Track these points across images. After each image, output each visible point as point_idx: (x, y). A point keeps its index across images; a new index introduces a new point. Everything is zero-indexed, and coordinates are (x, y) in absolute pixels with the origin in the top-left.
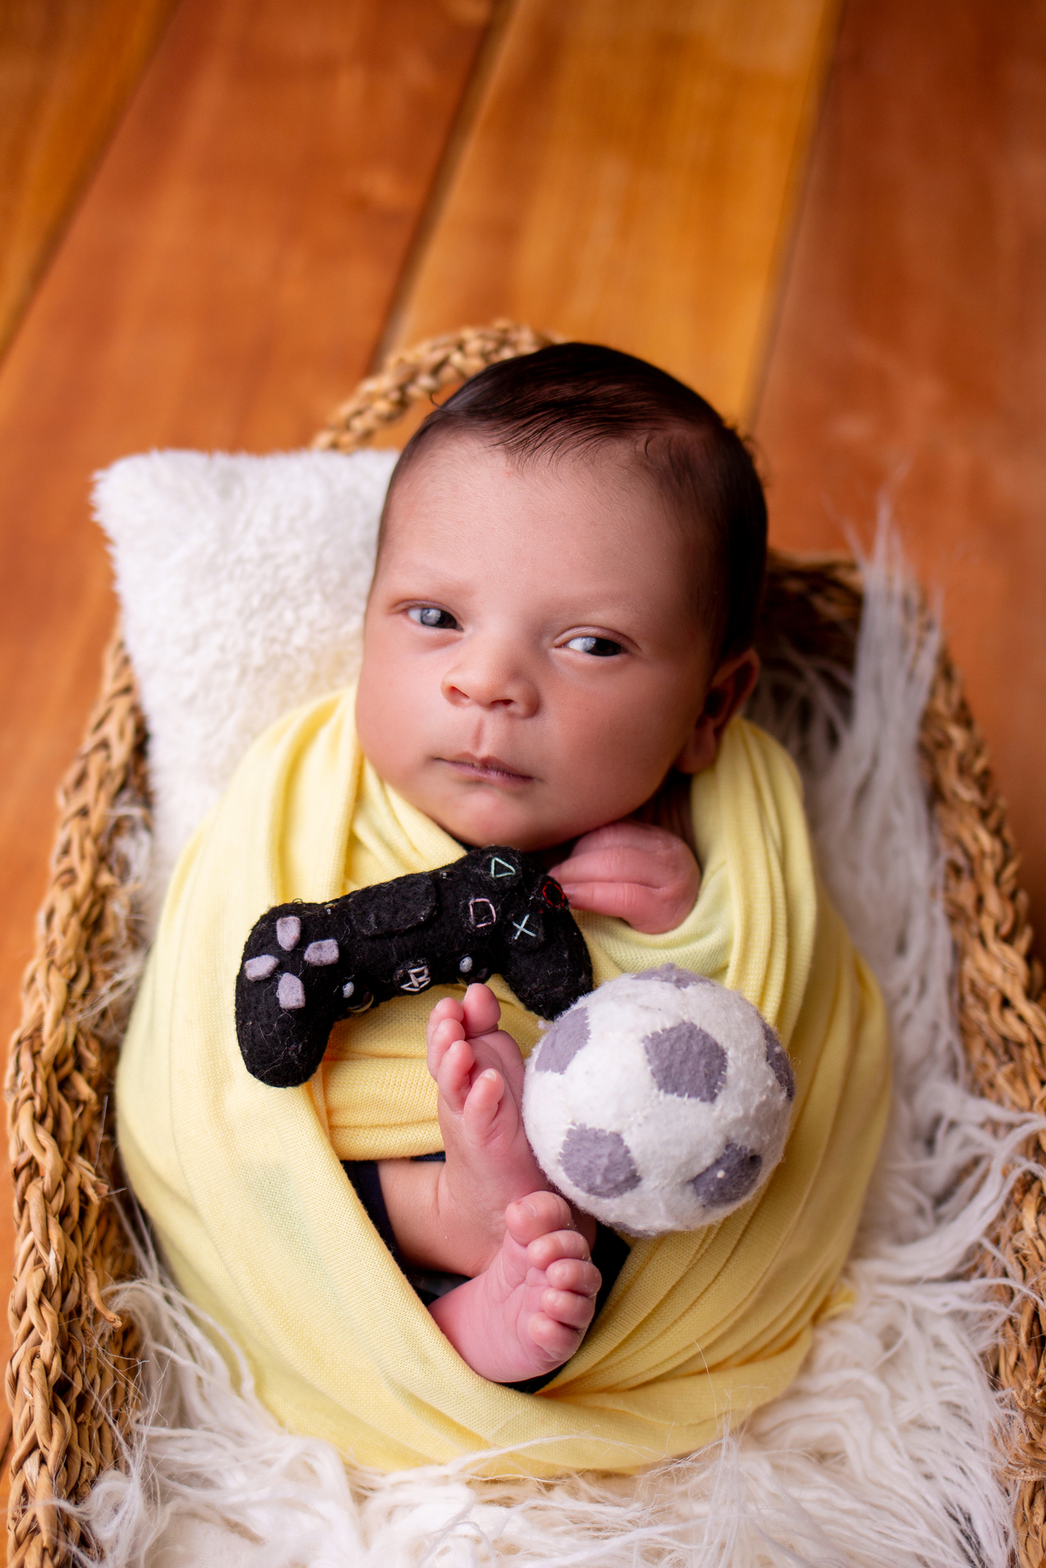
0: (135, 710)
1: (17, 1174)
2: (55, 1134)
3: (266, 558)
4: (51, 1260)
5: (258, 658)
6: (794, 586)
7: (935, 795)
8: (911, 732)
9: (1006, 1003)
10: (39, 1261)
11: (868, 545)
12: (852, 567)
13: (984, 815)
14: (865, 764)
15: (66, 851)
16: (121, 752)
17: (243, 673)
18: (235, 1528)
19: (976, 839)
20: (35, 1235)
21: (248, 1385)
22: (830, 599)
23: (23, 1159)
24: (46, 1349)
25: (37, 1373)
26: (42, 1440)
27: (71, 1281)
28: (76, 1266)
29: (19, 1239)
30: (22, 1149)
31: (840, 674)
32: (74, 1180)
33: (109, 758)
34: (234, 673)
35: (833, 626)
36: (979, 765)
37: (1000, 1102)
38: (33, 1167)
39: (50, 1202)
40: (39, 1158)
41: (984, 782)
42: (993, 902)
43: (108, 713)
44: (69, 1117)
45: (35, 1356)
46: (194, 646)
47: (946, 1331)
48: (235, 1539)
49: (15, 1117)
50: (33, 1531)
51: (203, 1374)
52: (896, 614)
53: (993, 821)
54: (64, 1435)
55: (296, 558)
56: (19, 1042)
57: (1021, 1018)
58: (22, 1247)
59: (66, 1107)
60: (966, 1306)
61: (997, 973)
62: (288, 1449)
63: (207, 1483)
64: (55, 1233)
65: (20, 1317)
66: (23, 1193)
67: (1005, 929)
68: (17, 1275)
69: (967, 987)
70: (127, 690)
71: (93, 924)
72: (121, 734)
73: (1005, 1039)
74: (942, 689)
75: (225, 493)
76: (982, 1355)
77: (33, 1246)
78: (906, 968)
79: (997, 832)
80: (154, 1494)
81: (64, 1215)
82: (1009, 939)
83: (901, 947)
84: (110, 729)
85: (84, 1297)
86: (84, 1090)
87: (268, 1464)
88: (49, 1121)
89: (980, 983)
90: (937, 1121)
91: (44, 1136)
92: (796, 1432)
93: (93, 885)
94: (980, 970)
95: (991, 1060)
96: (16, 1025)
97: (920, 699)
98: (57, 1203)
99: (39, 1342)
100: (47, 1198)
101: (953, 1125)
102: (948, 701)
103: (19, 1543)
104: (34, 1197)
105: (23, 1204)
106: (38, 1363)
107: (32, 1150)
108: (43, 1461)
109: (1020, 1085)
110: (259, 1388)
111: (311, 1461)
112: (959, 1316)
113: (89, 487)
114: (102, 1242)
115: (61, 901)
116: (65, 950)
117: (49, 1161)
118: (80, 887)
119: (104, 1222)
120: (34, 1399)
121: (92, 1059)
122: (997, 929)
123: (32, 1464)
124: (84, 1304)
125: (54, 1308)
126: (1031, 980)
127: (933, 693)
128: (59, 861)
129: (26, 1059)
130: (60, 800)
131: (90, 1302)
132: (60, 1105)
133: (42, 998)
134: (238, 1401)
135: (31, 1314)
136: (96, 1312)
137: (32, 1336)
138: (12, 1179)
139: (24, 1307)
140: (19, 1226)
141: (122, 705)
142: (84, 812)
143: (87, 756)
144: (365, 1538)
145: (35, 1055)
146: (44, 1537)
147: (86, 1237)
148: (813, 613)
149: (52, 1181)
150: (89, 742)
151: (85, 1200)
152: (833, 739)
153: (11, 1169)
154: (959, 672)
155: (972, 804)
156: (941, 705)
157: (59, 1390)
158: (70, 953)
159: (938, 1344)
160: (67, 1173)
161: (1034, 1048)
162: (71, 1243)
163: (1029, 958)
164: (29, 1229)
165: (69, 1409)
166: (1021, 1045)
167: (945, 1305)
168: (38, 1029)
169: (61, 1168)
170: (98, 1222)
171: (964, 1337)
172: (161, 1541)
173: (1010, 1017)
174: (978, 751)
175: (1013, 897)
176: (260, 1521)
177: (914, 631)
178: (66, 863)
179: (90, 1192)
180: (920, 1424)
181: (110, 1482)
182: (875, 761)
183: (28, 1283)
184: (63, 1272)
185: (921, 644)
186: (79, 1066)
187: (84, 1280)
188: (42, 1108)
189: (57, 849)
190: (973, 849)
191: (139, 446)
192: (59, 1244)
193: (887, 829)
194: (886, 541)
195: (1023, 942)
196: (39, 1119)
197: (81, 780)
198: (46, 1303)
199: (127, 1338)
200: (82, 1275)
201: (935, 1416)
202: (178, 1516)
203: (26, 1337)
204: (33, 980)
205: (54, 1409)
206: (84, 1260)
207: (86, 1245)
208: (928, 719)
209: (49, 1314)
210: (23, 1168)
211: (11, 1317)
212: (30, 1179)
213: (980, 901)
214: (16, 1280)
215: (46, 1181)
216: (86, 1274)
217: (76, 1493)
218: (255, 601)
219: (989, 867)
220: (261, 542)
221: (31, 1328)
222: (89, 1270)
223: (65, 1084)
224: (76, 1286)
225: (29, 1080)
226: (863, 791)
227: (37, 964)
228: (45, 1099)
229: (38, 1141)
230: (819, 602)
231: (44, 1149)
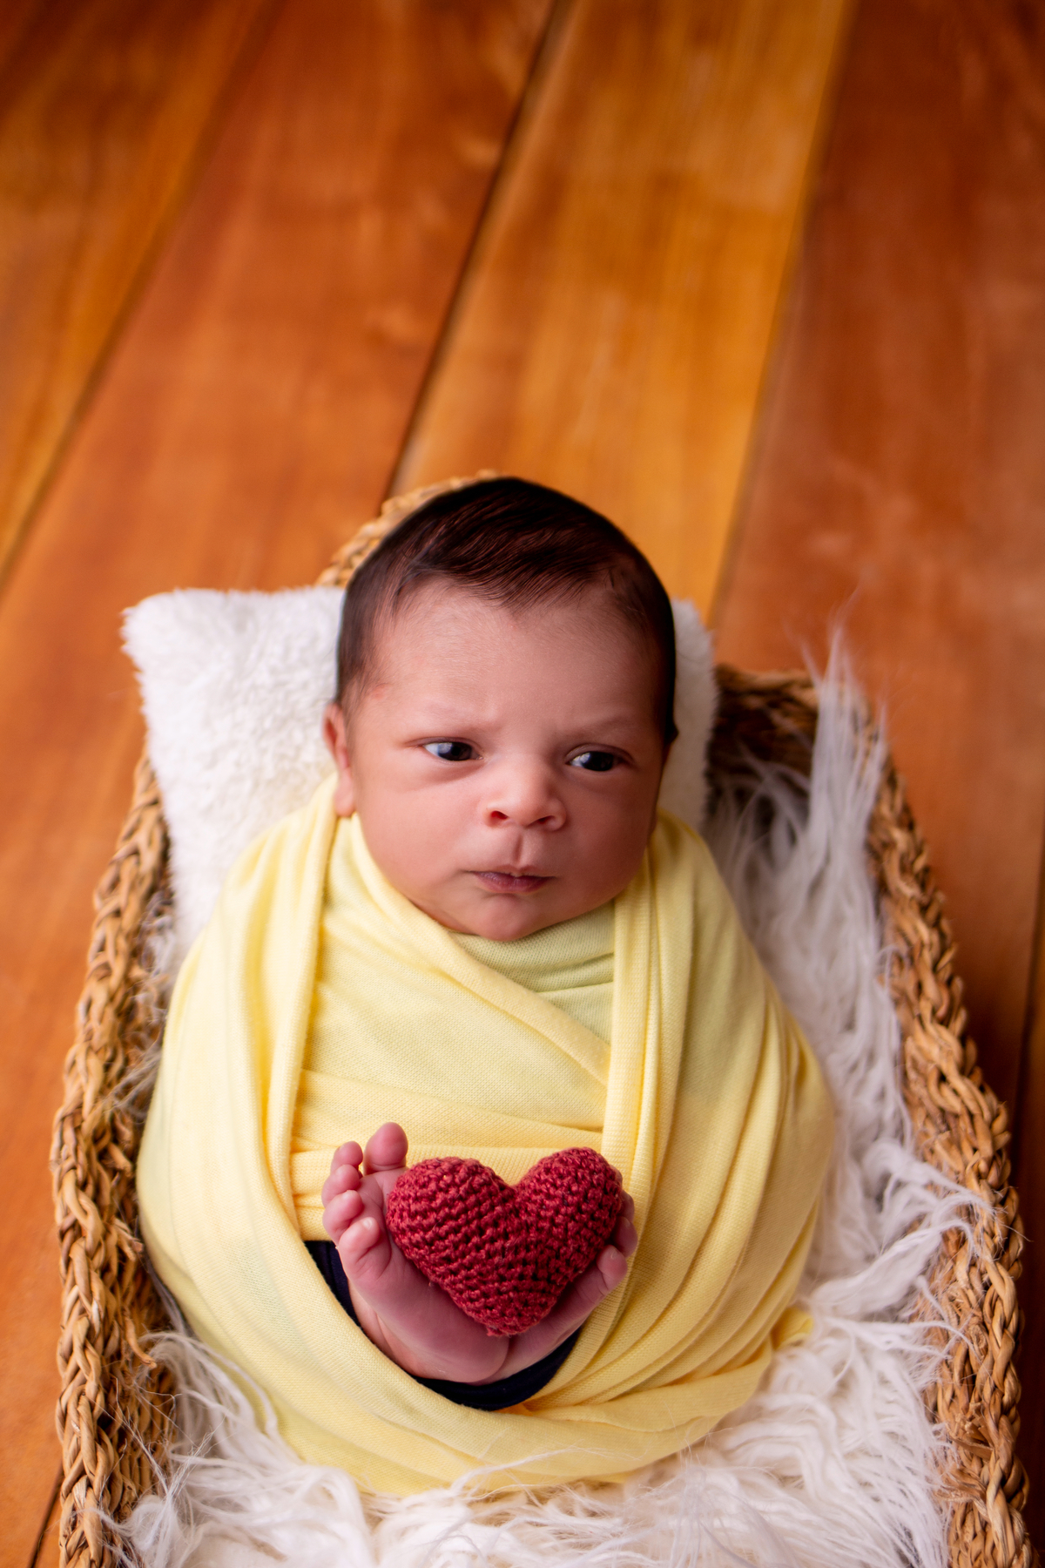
0: (162, 822)
1: (62, 1235)
2: (96, 1199)
3: (279, 685)
4: (94, 1310)
5: (269, 772)
6: (754, 702)
7: (881, 888)
8: (860, 833)
9: (942, 1078)
10: (83, 1312)
11: (822, 664)
12: (808, 685)
13: (923, 909)
14: (818, 862)
15: (102, 948)
16: (149, 859)
17: (256, 784)
18: (262, 1547)
19: (916, 930)
20: (79, 1289)
21: (271, 1423)
22: (786, 714)
23: (68, 1222)
24: (91, 1388)
25: (83, 1409)
26: (88, 1467)
27: (112, 1329)
28: (116, 1316)
29: (65, 1293)
30: (67, 1213)
31: (798, 778)
32: (113, 1240)
33: (138, 863)
34: (248, 785)
35: (790, 737)
36: (920, 864)
37: (939, 1167)
38: (76, 1229)
39: (92, 1258)
40: (82, 1221)
41: (923, 880)
42: (931, 988)
43: (139, 822)
44: (108, 1184)
45: (81, 1393)
46: (213, 763)
47: (889, 1367)
48: (261, 1556)
49: (60, 1185)
50: (83, 1545)
51: (229, 1414)
52: (845, 726)
53: (931, 914)
54: (108, 1463)
55: (305, 686)
56: (63, 1119)
57: (955, 1092)
58: (68, 1299)
59: (105, 1176)
60: (907, 1347)
61: (935, 1052)
62: (308, 1477)
63: (237, 1508)
64: (97, 1286)
65: (67, 1361)
66: (69, 1251)
67: (942, 1012)
68: (64, 1324)
69: (909, 1064)
70: (155, 802)
71: (126, 1013)
72: (150, 842)
73: (942, 1111)
74: (886, 795)
75: (240, 627)
76: (923, 1392)
77: (78, 1298)
78: (854, 1045)
79: (935, 925)
80: (189, 1516)
81: (104, 1270)
82: (945, 1022)
83: (850, 1026)
84: (141, 839)
85: (123, 1342)
86: (121, 1160)
87: (290, 1490)
88: (90, 1188)
89: (921, 1061)
90: (885, 1178)
91: (86, 1201)
92: (758, 1451)
93: (126, 979)
94: (920, 1049)
95: (931, 1129)
96: (60, 1104)
97: (868, 804)
98: (99, 1260)
99: (84, 1382)
100: (89, 1255)
101: (899, 1185)
102: (892, 807)
103: (69, 1557)
104: (78, 1255)
105: (68, 1261)
106: (84, 1400)
107: (76, 1213)
108: (89, 1485)
109: (955, 1152)
110: (282, 1424)
111: (329, 1487)
112: (901, 1354)
113: (120, 622)
114: (138, 1295)
115: (97, 992)
116: (102, 1036)
117: (91, 1223)
118: (115, 979)
119: (139, 1281)
120: (81, 1431)
121: (127, 1133)
122: (934, 1012)
123: (80, 1488)
124: (124, 1349)
125: (97, 1351)
126: (965, 1057)
127: (878, 799)
128: (96, 957)
129: (69, 1134)
130: (97, 902)
131: (128, 1346)
132: (99, 1175)
133: (82, 1079)
134: (262, 1437)
135: (77, 1358)
136: (134, 1357)
137: (78, 1377)
138: (57, 1239)
139: (71, 1351)
140: (65, 1281)
141: (150, 816)
142: (118, 913)
143: (119, 864)
144: (376, 1555)
145: (77, 1130)
146: (92, 1551)
147: (124, 1290)
148: (770, 726)
149: (94, 1240)
150: (122, 849)
151: (123, 1257)
152: (793, 838)
153: (55, 1233)
154: (901, 779)
155: (912, 898)
156: (885, 810)
157: (103, 1424)
158: (106, 1040)
159: (884, 1381)
160: (106, 1233)
161: (966, 1119)
162: (110, 1294)
163: (963, 1039)
164: (74, 1283)
165: (111, 1441)
166: (957, 1116)
167: (888, 1342)
168: (80, 1107)
169: (101, 1229)
170: (135, 1277)
171: (906, 1374)
172: (195, 1557)
173: (946, 1091)
174: (919, 852)
175: (949, 983)
176: (283, 1540)
177: (862, 743)
178: (101, 960)
179: (127, 1250)
180: (865, 1452)
181: (147, 1505)
182: (828, 859)
183: (74, 1331)
184: (105, 1321)
185: (867, 754)
186: (116, 1139)
187: (123, 1328)
188: (83, 1175)
189: (94, 946)
190: (914, 940)
191: (164, 586)
192: (101, 1296)
193: (838, 920)
194: (838, 657)
195: (958, 1024)
196: (82, 1186)
197: (115, 884)
198: (90, 1347)
199: (163, 1379)
200: (121, 1323)
201: (878, 1443)
202: (210, 1537)
203: (73, 1377)
204: (74, 1063)
205: (98, 1440)
206: (123, 1310)
207: (124, 1297)
208: (873, 823)
209: (93, 1357)
210: (67, 1230)
211: (60, 1361)
212: (74, 1239)
213: (920, 987)
214: (63, 1328)
215: (88, 1241)
216: (124, 1323)
217: (119, 1514)
218: (268, 723)
219: (928, 957)
220: (273, 671)
221: (77, 1370)
222: (127, 1319)
223: (104, 1155)
224: (116, 1333)
225: (72, 1152)
226: (816, 886)
227: (77, 1050)
228: (86, 1167)
229: (81, 1205)
230: (776, 717)
231: (86, 1213)
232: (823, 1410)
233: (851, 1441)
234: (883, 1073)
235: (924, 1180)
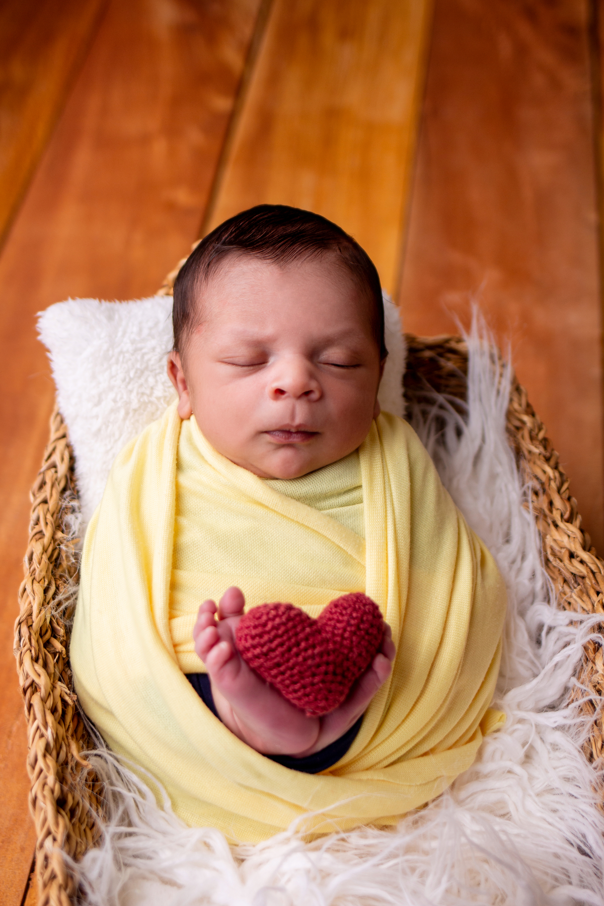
0: (68, 446)
1: (25, 691)
2: (45, 666)
3: (136, 350)
4: (49, 734)
5: (135, 404)
6: (428, 354)
7: (518, 453)
8: (502, 421)
9: (572, 556)
10: (42, 736)
11: (468, 326)
12: (460, 340)
13: (547, 460)
14: (477, 442)
15: (37, 522)
16: (62, 469)
17: (127, 413)
18: (168, 882)
19: (544, 472)
20: (39, 722)
21: (167, 804)
22: (449, 359)
23: (28, 683)
24: (51, 779)
25: (47, 792)
26: (53, 829)
27: (61, 747)
28: (63, 739)
29: (29, 726)
30: (27, 676)
31: (458, 401)
32: (57, 692)
33: (56, 472)
34: (122, 413)
35: (452, 375)
36: (541, 435)
37: (575, 610)
38: (33, 687)
39: (46, 703)
40: (37, 680)
41: (545, 443)
42: (558, 502)
43: (54, 449)
44: (51, 661)
45: (45, 784)
46: (99, 403)
47: (558, 737)
48: (168, 887)
49: (21, 663)
50: (53, 877)
51: (139, 799)
52: (486, 360)
53: (552, 462)
54: (66, 827)
55: (154, 349)
56: (20, 623)
57: (582, 562)
58: (31, 730)
59: (50, 656)
60: (568, 722)
61: (565, 541)
62: (196, 834)
63: (149, 858)
64: (50, 719)
65: (33, 768)
66: (30, 701)
67: (566, 516)
68: (30, 746)
69: (549, 551)
70: (64, 436)
71: (55, 560)
72: (62, 459)
73: (574, 575)
74: (516, 399)
75: (110, 318)
76: (582, 747)
77: (38, 728)
78: (513, 548)
79: (556, 468)
80: (120, 865)
81: (54, 711)
82: (570, 520)
83: (508, 541)
84: (56, 458)
85: (69, 755)
86: (58, 646)
87: (182, 846)
88: (41, 661)
89: (557, 548)
90: (541, 627)
91: (39, 668)
92: (481, 799)
93: (53, 538)
94: (555, 540)
95: (567, 589)
96: (18, 614)
97: (506, 404)
98: (50, 703)
99: (46, 777)
100: (44, 701)
101: (550, 629)
102: (520, 405)
103: (45, 886)
104: (36, 701)
105: (30, 706)
106: (47, 788)
107: (33, 676)
108: (55, 840)
109: (585, 598)
110: (174, 805)
111: (208, 840)
112: (564, 728)
113: (35, 320)
114: (75, 731)
115: (36, 548)
116: (41, 571)
117: (43, 681)
118: (46, 540)
119: (76, 720)
120: (48, 807)
121: (62, 631)
122: (562, 516)
123: (48, 842)
124: (70, 758)
125: (53, 758)
126: (584, 540)
127: (511, 400)
128: (32, 530)
129: (24, 629)
130: (31, 498)
131: (73, 756)
132: (46, 655)
133: (31, 598)
134: (162, 813)
135: (41, 763)
136: (77, 764)
137: (42, 776)
138: (22, 695)
139: (36, 760)
140: (28, 720)
141: (61, 444)
142: (45, 502)
143: (44, 473)
144: (243, 879)
145: (30, 627)
146: (60, 879)
147: (67, 727)
148: (439, 368)
149: (46, 691)
150: (44, 466)
151: (64, 702)
152: (459, 433)
153: (21, 690)
154: (523, 388)
155: (540, 454)
156: (516, 406)
157: (60, 803)
158: (43, 573)
159: (555, 747)
160: (54, 687)
161: (591, 575)
162: (59, 726)
163: (582, 531)
164: (35, 719)
165: (66, 814)
166: (583, 578)
167: (555, 722)
168: (30, 615)
169: (50, 685)
170: (73, 719)
171: (569, 739)
172: (124, 889)
173: (575, 562)
174: (540, 429)
175: (569, 499)
176: (182, 875)
177: (498, 370)
178: (37, 529)
179: (67, 698)
180: (550, 790)
181: (93, 853)
182: (483, 440)
183: (38, 747)
184: (56, 740)
185: (501, 375)
186: (54, 634)
187: (68, 746)
188: (36, 654)
189: (32, 523)
190: (543, 478)
191: (61, 298)
192: (52, 723)
193: (493, 477)
194: (478, 320)
195: (578, 522)
196: (36, 660)
197: (42, 485)
198: (48, 756)
199: (94, 780)
200: (67, 743)
201: (557, 784)
202: (132, 878)
203: (38, 777)
204: (25, 590)
205: (58, 812)
206: (67, 737)
207: (67, 730)
208: (510, 414)
209: (51, 761)
210: (28, 688)
211: (29, 768)
212: (33, 693)
213: (551, 503)
214: (30, 749)
215: (43, 692)
216: (69, 743)
217: (76, 858)
218: (132, 374)
219: (554, 485)
220: (133, 342)
221: (41, 771)
222: (70, 740)
223: (47, 644)
224: (64, 748)
225: (27, 640)
226: (477, 458)
227: (26, 582)
228: (37, 649)
229: (36, 671)
230: (443, 362)
231: (39, 675)
232: (518, 769)
233: (539, 785)
234: (533, 560)
235: (567, 621)
